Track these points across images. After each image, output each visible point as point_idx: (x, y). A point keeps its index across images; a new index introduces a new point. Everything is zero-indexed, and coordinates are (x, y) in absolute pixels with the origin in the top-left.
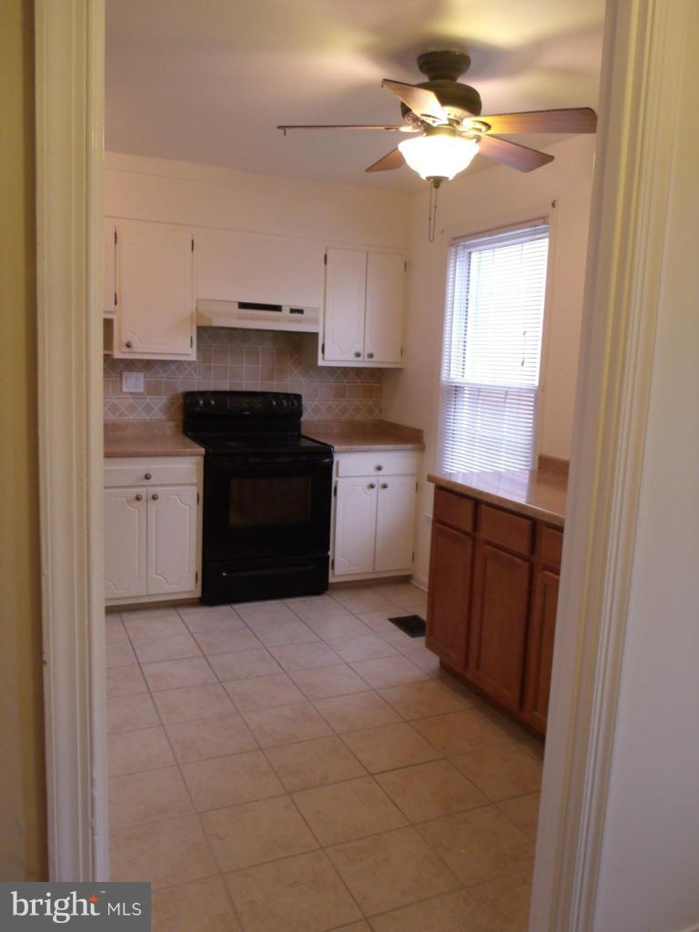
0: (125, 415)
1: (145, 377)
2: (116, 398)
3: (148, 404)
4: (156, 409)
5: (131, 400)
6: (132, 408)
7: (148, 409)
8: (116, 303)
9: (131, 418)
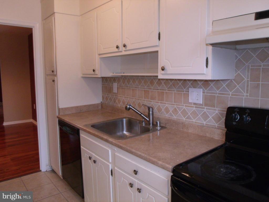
0: (190, 119)
1: (203, 92)
2: (186, 106)
3: (205, 112)
4: (211, 117)
5: (194, 108)
6: (194, 114)
7: (205, 116)
8: (159, 39)
9: (194, 121)
